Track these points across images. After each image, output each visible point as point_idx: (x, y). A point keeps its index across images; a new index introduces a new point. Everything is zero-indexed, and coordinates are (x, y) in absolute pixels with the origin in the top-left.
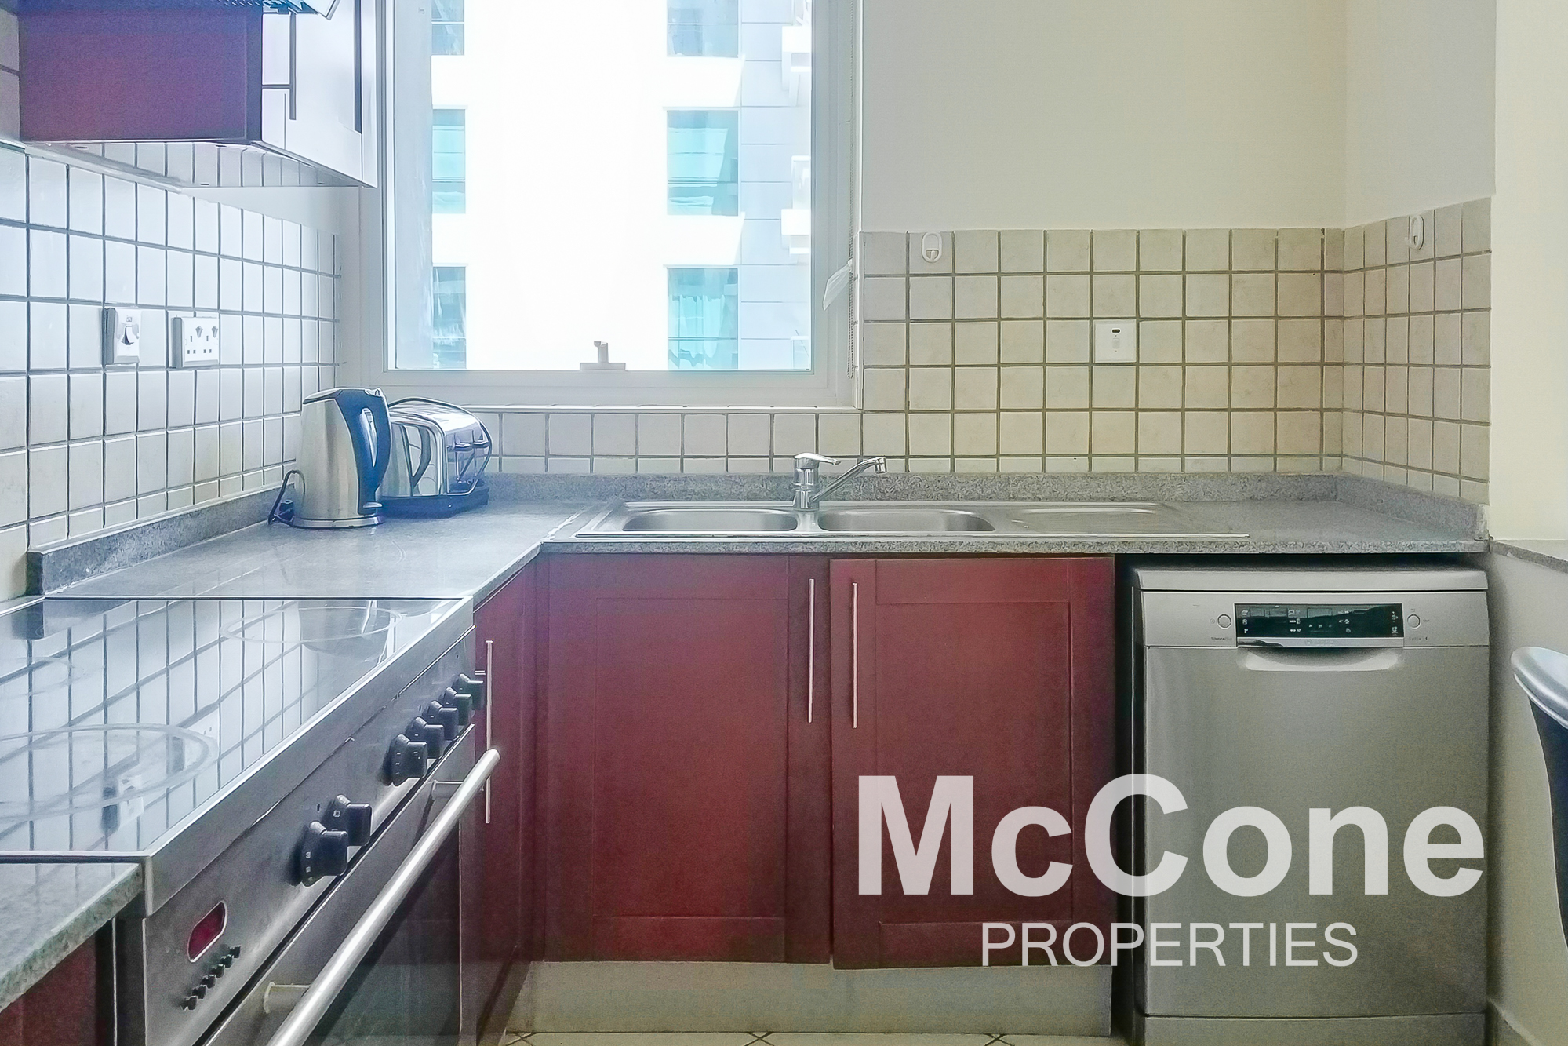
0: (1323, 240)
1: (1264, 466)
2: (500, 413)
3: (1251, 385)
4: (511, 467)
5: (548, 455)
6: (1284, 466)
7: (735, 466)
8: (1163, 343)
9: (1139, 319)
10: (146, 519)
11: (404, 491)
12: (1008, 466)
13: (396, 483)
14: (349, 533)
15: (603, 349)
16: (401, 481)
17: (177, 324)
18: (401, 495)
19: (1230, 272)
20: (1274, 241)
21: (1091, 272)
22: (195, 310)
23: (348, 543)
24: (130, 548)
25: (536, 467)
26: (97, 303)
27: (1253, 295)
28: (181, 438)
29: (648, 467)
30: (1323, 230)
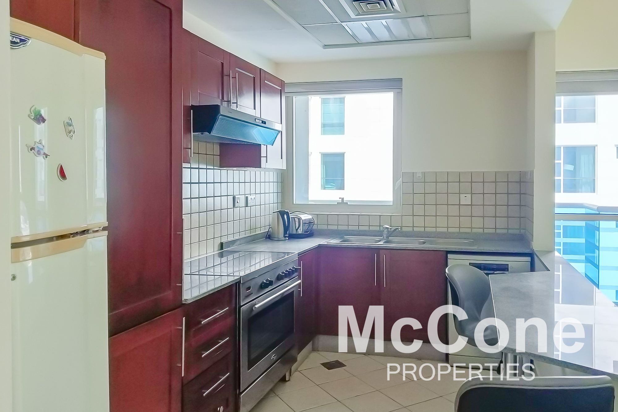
0: (520, 174)
1: (505, 231)
2: (317, 214)
3: (501, 211)
4: (320, 227)
5: (328, 225)
6: (510, 231)
7: (371, 228)
8: (478, 200)
9: (472, 194)
10: (241, 237)
11: (295, 232)
12: (439, 230)
13: (293, 230)
14: (282, 241)
15: (343, 199)
16: (294, 230)
17: (247, 197)
18: (294, 233)
19: (496, 182)
20: (507, 174)
21: (459, 182)
22: (250, 194)
23: (281, 243)
24: (238, 242)
25: (325, 227)
26: (232, 195)
27: (502, 188)
28: (248, 221)
29: (351, 228)
30: (520, 171)
